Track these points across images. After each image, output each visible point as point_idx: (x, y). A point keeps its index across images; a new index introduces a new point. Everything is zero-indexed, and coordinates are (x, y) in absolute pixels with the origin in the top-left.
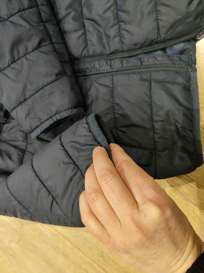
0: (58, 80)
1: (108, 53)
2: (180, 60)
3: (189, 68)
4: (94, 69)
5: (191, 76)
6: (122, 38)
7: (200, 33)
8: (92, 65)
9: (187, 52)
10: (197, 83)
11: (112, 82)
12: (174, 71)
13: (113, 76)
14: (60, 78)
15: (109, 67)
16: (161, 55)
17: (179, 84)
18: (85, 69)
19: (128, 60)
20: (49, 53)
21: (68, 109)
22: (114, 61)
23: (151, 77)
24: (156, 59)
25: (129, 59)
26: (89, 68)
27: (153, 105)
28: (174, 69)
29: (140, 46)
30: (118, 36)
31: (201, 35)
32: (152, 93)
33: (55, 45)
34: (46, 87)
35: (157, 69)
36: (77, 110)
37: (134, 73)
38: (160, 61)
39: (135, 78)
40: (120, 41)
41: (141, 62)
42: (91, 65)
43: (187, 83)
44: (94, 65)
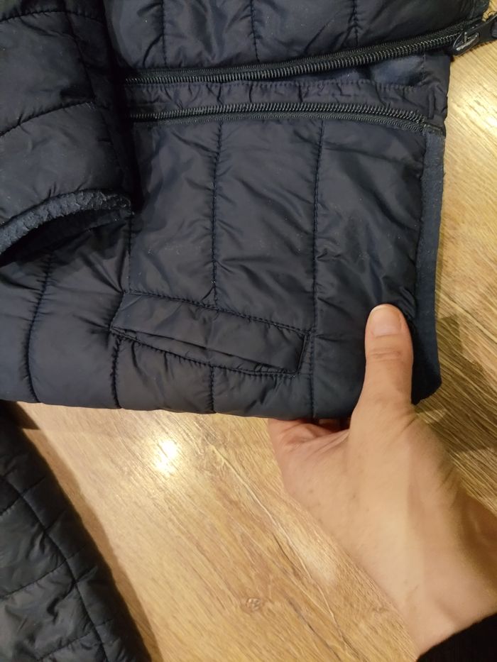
0: (66, 109)
1: (216, 61)
2: (404, 97)
3: (425, 123)
4: (176, 103)
5: (428, 145)
6: (256, 23)
7: (463, 34)
8: (171, 93)
9: (425, 83)
10: (441, 163)
11: (216, 138)
12: (384, 127)
13: (221, 123)
14: (74, 104)
15: (214, 101)
16: (355, 82)
17: (394, 161)
18: (151, 102)
19: (266, 86)
20: (51, 33)
21: (85, 191)
22: (230, 86)
23: (321, 135)
24: (340, 90)
25: (269, 84)
26: (162, 101)
27: (321, 211)
28: (384, 119)
29: (300, 49)
30: (247, 16)
31: (465, 40)
32: (320, 176)
33: (73, 17)
34: (28, 122)
35: (339, 116)
36: (109, 197)
37: (278, 121)
38: (349, 96)
39: (281, 133)
40: (250, 30)
41: (300, 96)
42: (167, 94)
43: (416, 159)
44: (177, 94)
